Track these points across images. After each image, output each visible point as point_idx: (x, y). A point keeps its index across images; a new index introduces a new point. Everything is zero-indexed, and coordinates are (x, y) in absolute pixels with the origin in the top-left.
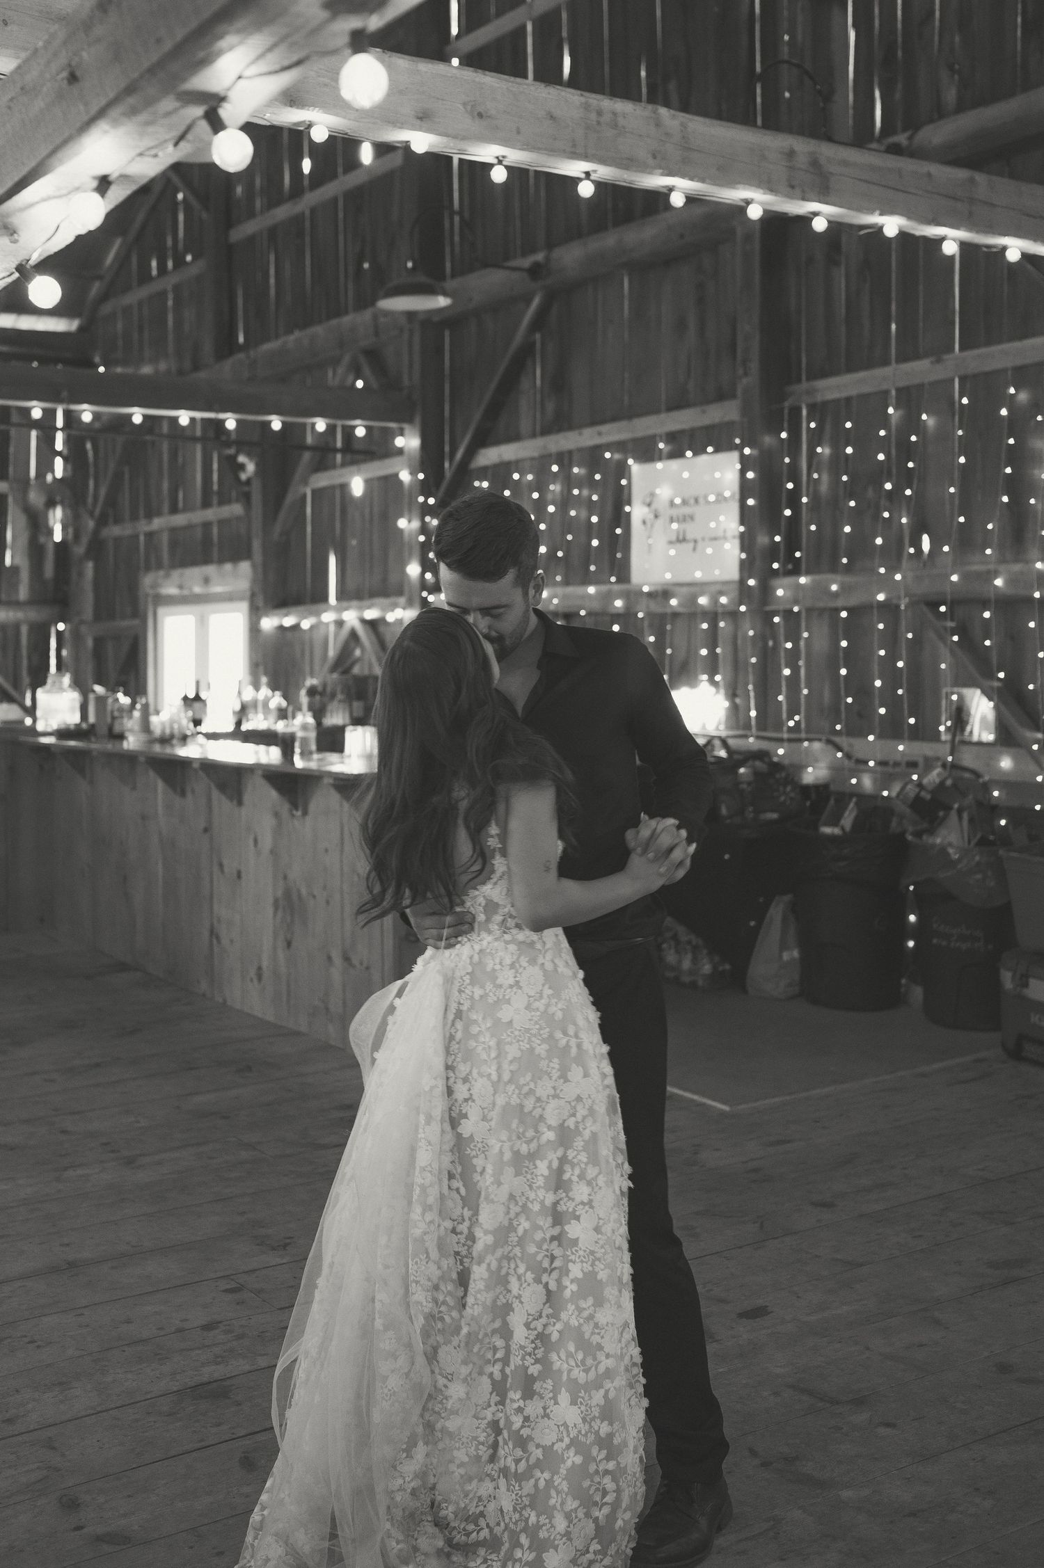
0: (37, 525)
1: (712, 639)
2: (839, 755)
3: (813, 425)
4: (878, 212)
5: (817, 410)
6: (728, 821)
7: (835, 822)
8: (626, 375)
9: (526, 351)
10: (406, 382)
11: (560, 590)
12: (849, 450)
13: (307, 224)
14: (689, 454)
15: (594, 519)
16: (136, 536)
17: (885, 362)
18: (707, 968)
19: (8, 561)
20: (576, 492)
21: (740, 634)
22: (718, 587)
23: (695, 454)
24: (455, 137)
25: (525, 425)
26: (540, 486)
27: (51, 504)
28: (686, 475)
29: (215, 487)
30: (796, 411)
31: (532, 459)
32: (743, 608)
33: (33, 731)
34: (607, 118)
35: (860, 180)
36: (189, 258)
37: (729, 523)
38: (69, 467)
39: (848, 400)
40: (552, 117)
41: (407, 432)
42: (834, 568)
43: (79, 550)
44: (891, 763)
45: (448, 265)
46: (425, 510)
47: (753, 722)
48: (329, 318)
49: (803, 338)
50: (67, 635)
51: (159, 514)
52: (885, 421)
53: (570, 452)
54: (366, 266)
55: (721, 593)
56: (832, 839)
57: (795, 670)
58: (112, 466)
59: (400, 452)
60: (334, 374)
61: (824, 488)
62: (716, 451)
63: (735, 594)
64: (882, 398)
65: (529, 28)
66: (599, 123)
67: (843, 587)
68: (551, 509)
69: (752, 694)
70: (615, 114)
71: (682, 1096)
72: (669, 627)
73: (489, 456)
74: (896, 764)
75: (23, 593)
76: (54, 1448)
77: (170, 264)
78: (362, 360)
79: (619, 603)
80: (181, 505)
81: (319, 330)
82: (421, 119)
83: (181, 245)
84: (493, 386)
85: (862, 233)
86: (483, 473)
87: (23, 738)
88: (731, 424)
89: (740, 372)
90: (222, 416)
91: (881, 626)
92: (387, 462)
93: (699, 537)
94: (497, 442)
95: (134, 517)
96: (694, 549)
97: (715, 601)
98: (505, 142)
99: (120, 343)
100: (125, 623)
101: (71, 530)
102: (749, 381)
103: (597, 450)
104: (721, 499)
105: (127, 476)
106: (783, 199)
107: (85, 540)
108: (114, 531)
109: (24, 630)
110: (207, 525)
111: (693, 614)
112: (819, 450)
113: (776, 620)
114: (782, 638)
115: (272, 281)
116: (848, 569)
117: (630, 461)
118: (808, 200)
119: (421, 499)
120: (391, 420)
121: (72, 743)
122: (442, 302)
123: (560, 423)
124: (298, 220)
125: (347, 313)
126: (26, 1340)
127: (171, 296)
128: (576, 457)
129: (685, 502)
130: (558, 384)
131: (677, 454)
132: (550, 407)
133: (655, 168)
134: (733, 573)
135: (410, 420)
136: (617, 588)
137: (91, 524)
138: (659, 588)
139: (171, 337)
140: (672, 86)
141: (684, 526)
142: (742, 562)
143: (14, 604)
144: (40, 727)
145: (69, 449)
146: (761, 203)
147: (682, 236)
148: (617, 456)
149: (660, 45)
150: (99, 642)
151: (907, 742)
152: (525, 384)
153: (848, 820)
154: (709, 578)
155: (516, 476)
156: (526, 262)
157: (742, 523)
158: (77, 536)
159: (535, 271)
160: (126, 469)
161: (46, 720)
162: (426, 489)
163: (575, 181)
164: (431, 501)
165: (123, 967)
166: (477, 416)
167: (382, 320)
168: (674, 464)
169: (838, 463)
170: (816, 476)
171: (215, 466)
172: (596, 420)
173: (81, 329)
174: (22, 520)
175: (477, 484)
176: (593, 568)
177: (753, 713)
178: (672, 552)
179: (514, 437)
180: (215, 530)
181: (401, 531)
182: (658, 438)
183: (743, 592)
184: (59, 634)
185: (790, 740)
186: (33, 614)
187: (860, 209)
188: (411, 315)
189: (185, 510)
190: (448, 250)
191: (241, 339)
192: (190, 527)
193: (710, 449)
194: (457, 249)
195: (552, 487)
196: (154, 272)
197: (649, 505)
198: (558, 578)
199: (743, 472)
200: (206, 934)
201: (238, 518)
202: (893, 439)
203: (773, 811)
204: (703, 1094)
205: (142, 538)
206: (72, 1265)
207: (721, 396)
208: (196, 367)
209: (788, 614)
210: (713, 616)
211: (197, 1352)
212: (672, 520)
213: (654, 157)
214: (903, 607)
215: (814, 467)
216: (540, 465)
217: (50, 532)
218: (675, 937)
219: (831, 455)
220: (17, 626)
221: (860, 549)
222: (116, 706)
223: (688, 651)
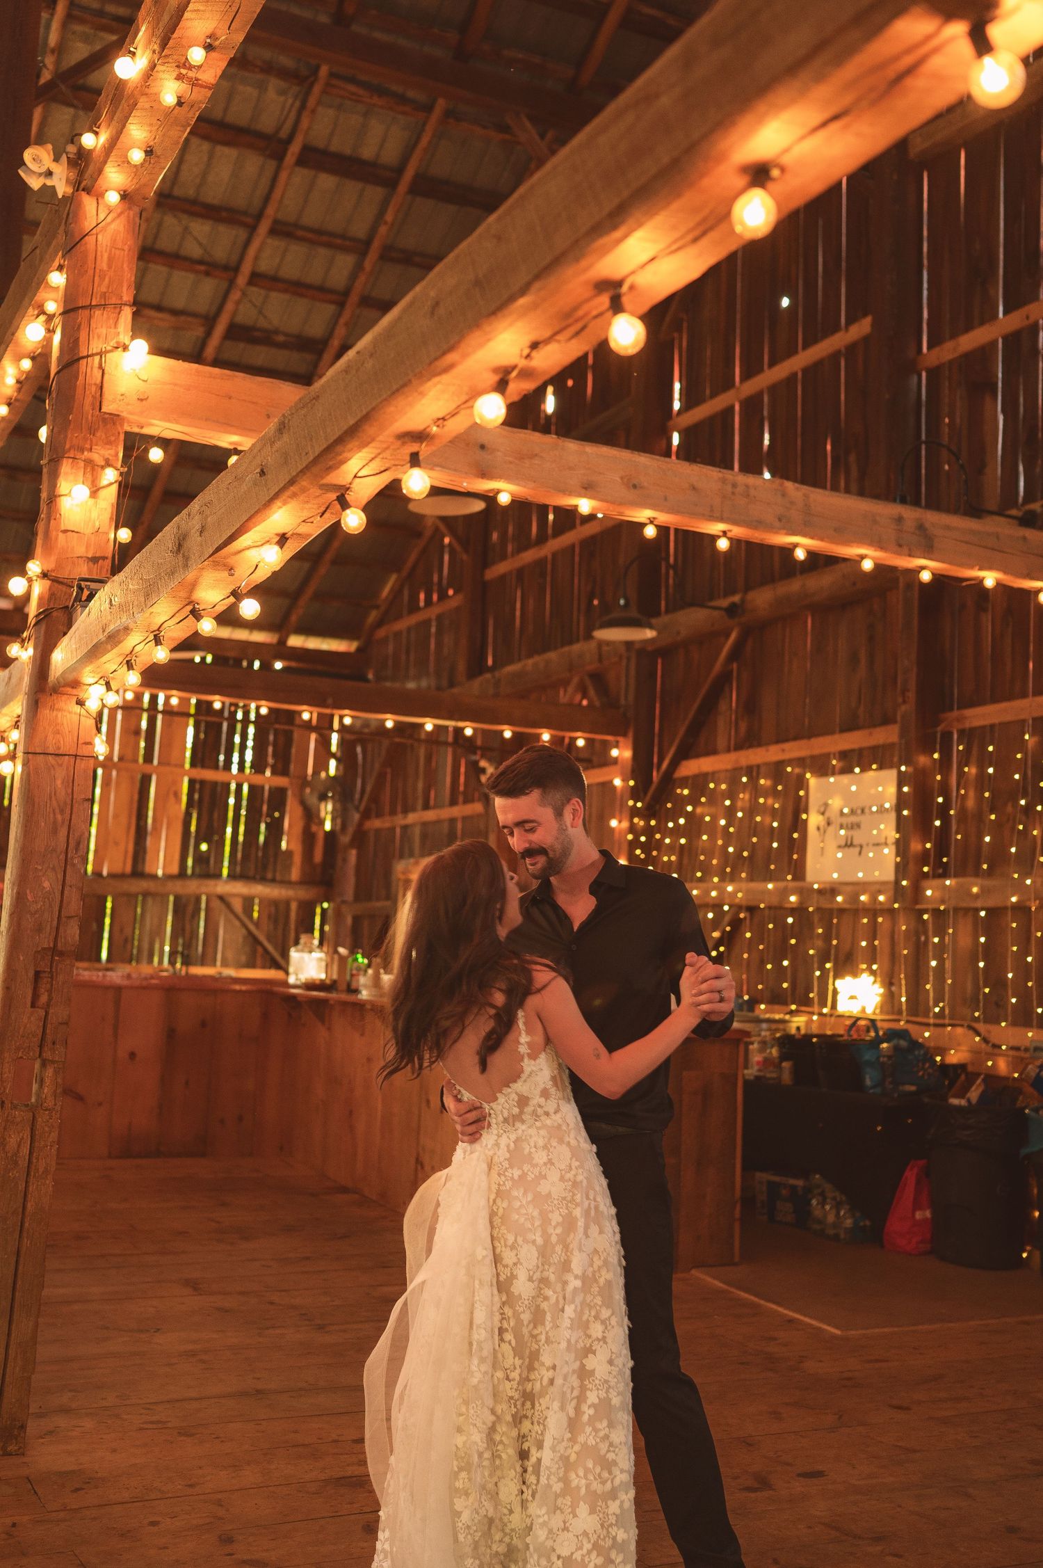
0: (311, 816)
1: (873, 932)
2: (977, 1039)
3: (961, 748)
4: (977, 567)
5: (968, 735)
6: (871, 1091)
7: (961, 1095)
8: (807, 701)
9: (724, 680)
10: (623, 702)
11: (744, 885)
12: (991, 770)
13: (549, 567)
14: (857, 770)
15: (775, 824)
16: (393, 829)
17: (1024, 695)
18: (849, 1222)
19: (284, 845)
20: (761, 800)
21: (896, 929)
22: (877, 887)
23: (862, 771)
24: (613, 503)
25: (721, 742)
26: (731, 794)
27: (323, 797)
28: (854, 788)
29: (462, 788)
30: (947, 736)
31: (727, 771)
32: (896, 906)
33: (285, 984)
34: (740, 489)
35: (962, 541)
36: (451, 592)
37: (887, 830)
38: (341, 767)
39: (992, 726)
40: (694, 488)
41: (621, 744)
42: (977, 872)
43: (345, 839)
44: (1022, 1048)
45: (663, 603)
46: (634, 812)
47: (904, 1007)
48: (562, 646)
49: (956, 674)
50: (330, 913)
51: (414, 810)
52: (1022, 745)
53: (758, 766)
54: (596, 602)
55: (880, 892)
56: (959, 1109)
57: (941, 962)
58: (377, 766)
59: (615, 761)
60: (565, 691)
61: (971, 803)
62: (880, 768)
63: (891, 893)
64: (1021, 725)
65: (737, 408)
66: (733, 493)
67: (982, 889)
68: (740, 814)
69: (903, 982)
70: (747, 486)
71: (802, 1321)
72: (835, 921)
73: (690, 768)
74: (1026, 1050)
75: (295, 874)
76: (221, 1506)
77: (435, 597)
78: (588, 682)
79: (793, 899)
80: (432, 802)
81: (552, 655)
82: (586, 488)
83: (445, 582)
84: (696, 706)
85: (964, 584)
86: (684, 782)
87: (276, 989)
88: (892, 745)
89: (900, 700)
90: (461, 724)
91: (1014, 925)
92: (605, 770)
93: (864, 843)
94: (698, 756)
95: (393, 812)
96: (860, 853)
97: (874, 899)
98: (653, 507)
99: (390, 662)
100: (379, 904)
101: (339, 821)
102: (907, 708)
103: (780, 765)
104: (881, 810)
105: (389, 776)
106: (892, 555)
107: (351, 830)
108: (376, 823)
109: (294, 906)
110: (452, 821)
111: (855, 911)
112: (966, 769)
113: (926, 917)
114: (930, 933)
115: (518, 613)
116: (990, 873)
117: (808, 775)
118: (913, 557)
119: (631, 803)
120: (608, 734)
121: (315, 993)
122: (649, 634)
123: (750, 740)
124: (541, 563)
125: (578, 641)
126: (213, 1436)
127: (434, 623)
128: (763, 770)
129: (852, 812)
130: (750, 707)
131: (847, 770)
132: (743, 726)
133: (780, 529)
134: (890, 875)
135: (625, 735)
136: (792, 885)
137: (357, 816)
138: (828, 886)
139: (432, 658)
140: (852, 458)
141: (850, 833)
142: (897, 865)
143: (287, 883)
144: (292, 980)
145: (343, 752)
146: (872, 558)
147: (854, 584)
148: (797, 770)
149: (843, 425)
150: (357, 920)
151: (1035, 1030)
152: (723, 706)
153: (974, 1094)
154: (870, 879)
155: (712, 786)
156: (725, 603)
157: (898, 831)
158: (344, 827)
159: (732, 611)
160: (389, 770)
161: (297, 975)
162: (635, 794)
163: (713, 538)
164: (639, 805)
165: (344, 1190)
166: (682, 731)
167: (605, 648)
168: (845, 779)
169: (982, 781)
170: (963, 792)
171: (463, 770)
172: (781, 738)
173: (359, 650)
174: (299, 811)
175: (679, 791)
176: (772, 867)
177: (903, 999)
178: (840, 855)
179: (712, 751)
180: (459, 826)
181: (613, 830)
182: (832, 756)
183: (898, 892)
184: (324, 911)
185: (936, 1025)
186: (303, 893)
187: (962, 565)
188: (629, 644)
189: (435, 807)
190: (663, 590)
191: (490, 662)
192: (438, 822)
193: (874, 766)
194: (671, 590)
195: (741, 796)
196: (422, 604)
197: (823, 814)
198: (743, 875)
199: (900, 787)
200: (413, 1161)
201: (479, 816)
202: (1030, 762)
203: (912, 1084)
204: (821, 1320)
205: (398, 831)
206: (259, 1392)
207: (886, 721)
208: (452, 684)
209: (936, 913)
210: (873, 911)
211: (346, 1456)
212: (841, 827)
213: (780, 520)
214: (1033, 909)
215: (962, 784)
216: (733, 777)
217: (322, 823)
218: (822, 1194)
219: (977, 775)
220: (287, 903)
221: (998, 859)
222: (355, 965)
223: (853, 944)
